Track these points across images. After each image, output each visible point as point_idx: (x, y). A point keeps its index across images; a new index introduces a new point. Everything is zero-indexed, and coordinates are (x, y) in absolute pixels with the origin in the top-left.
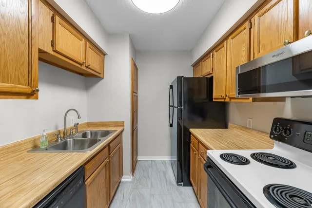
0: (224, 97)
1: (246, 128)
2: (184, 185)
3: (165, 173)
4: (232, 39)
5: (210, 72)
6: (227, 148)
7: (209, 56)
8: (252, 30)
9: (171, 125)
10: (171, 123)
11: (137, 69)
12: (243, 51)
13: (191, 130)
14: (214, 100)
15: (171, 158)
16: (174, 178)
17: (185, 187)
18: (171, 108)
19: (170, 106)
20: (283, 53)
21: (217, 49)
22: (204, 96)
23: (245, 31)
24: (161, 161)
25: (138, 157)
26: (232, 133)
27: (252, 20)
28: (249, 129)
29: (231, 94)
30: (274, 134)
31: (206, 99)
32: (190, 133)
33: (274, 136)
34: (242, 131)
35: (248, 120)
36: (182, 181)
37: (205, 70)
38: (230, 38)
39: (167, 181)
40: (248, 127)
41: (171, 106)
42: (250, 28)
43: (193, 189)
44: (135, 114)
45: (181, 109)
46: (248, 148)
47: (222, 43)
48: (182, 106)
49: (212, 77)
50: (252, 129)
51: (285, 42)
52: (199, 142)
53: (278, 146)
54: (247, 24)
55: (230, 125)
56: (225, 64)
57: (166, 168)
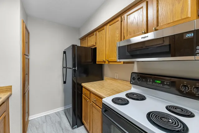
0: (105, 61)
1: (115, 79)
2: (78, 127)
3: (60, 123)
4: (110, 25)
5: (94, 44)
6: (112, 94)
7: (93, 34)
8: (122, 22)
9: (65, 82)
10: (65, 80)
11: (29, 33)
12: (117, 34)
13: (83, 84)
14: (97, 63)
15: (65, 108)
16: (69, 124)
17: (79, 128)
18: (65, 69)
19: (63, 68)
20: (148, 36)
21: (99, 30)
22: (90, 60)
23: (118, 22)
24: (55, 113)
25: (30, 117)
26: (107, 82)
27: (122, 17)
28: (116, 79)
29: (109, 59)
30: (132, 82)
31: (91, 62)
32: (82, 87)
33: (133, 82)
34: (112, 81)
35: (115, 74)
36: (76, 124)
37: (90, 43)
38: (109, 24)
39: (62, 129)
40: (115, 78)
41: (65, 68)
42: (122, 21)
43: (85, 127)
44: (27, 76)
45: (75, 69)
46: (122, 92)
47: (102, 27)
48: (76, 67)
49: (96, 48)
50: (118, 79)
51: (143, 32)
52: (91, 92)
53: (134, 87)
54: (119, 18)
55: (105, 78)
56: (105, 40)
57: (60, 118)
